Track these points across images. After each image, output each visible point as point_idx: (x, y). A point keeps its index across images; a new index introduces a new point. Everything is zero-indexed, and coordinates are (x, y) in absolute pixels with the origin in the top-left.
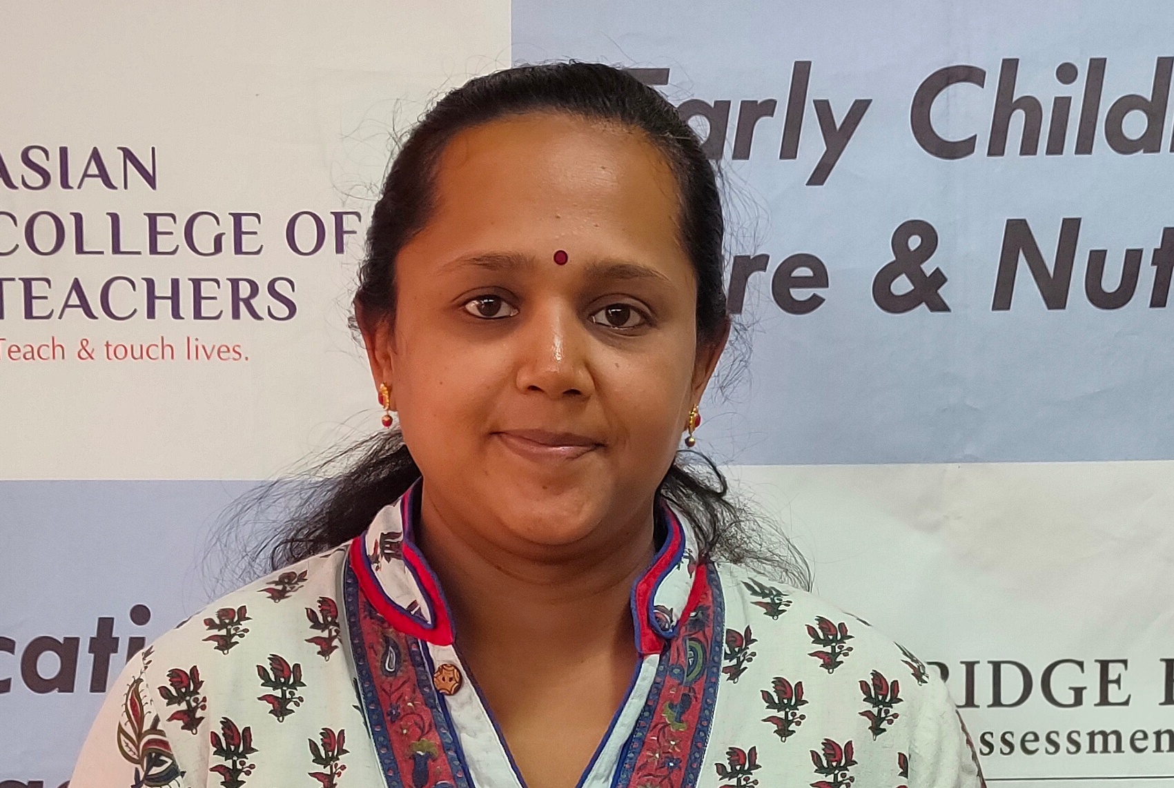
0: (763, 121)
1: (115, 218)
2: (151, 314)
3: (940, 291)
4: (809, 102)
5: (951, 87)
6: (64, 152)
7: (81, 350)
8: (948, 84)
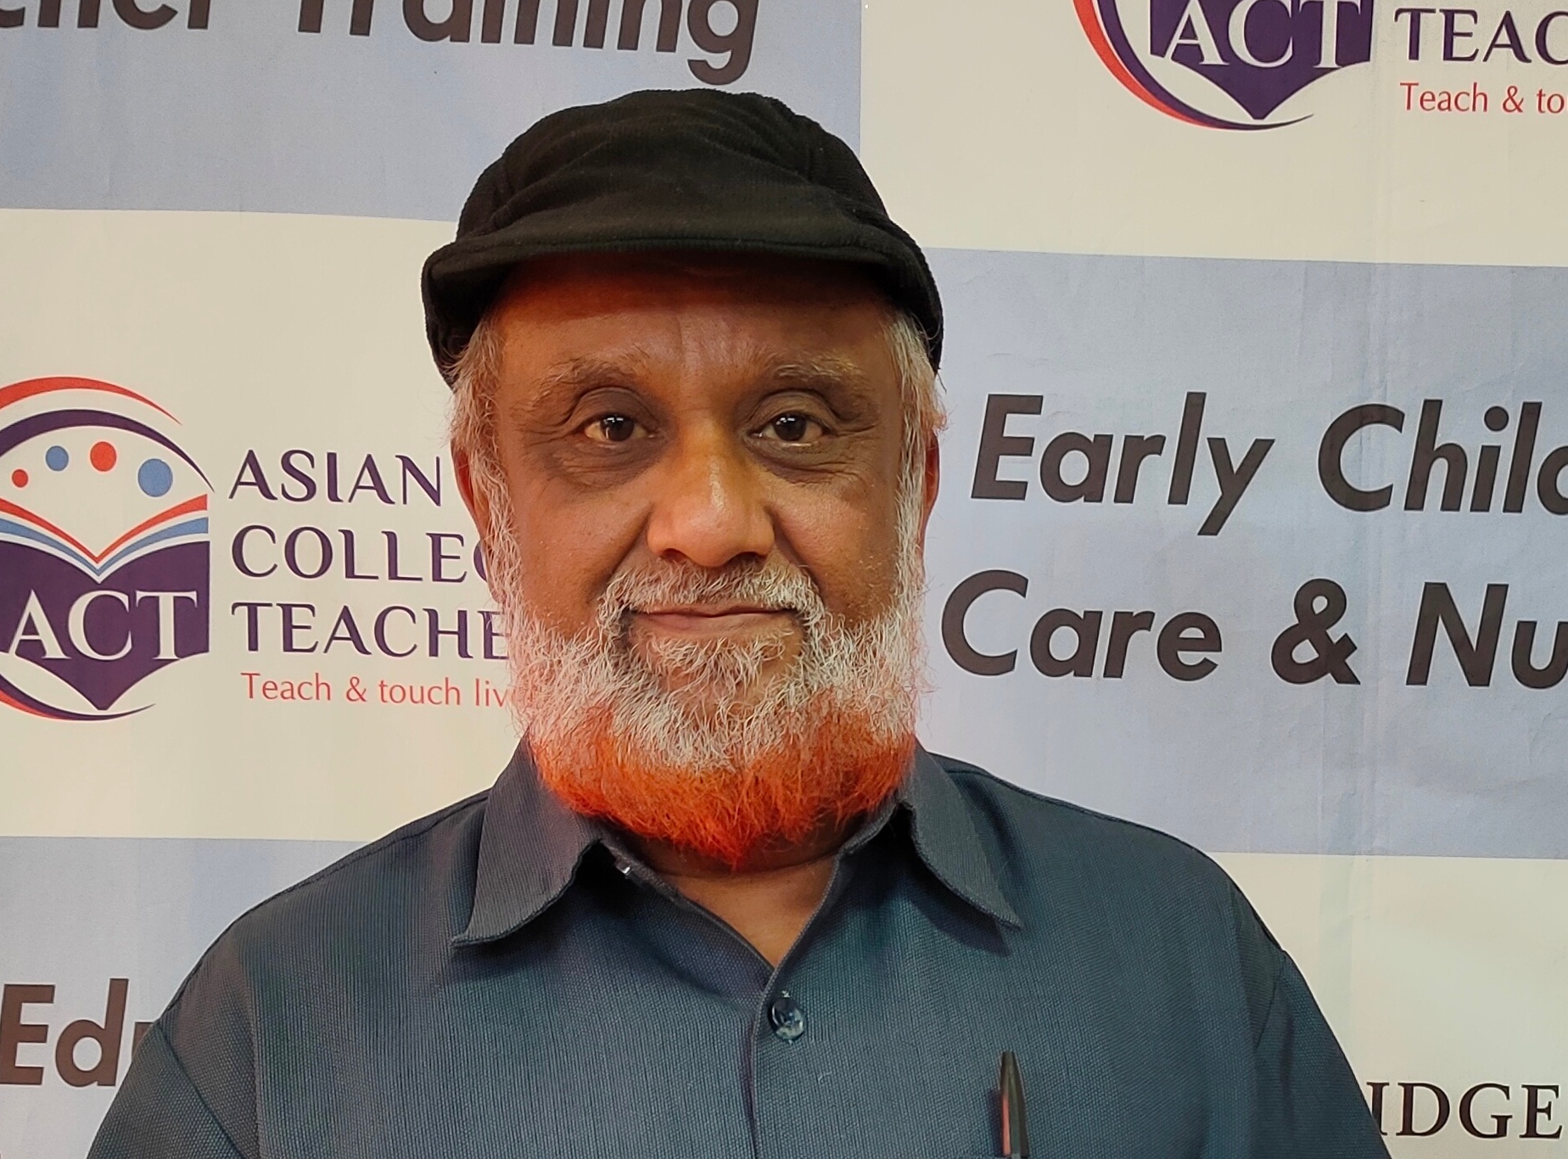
0: (1149, 461)
1: (392, 538)
2: (434, 651)
3: (1348, 661)
4: (1203, 441)
5: (1366, 428)
6: (332, 458)
7: (349, 691)
8: (1361, 426)
